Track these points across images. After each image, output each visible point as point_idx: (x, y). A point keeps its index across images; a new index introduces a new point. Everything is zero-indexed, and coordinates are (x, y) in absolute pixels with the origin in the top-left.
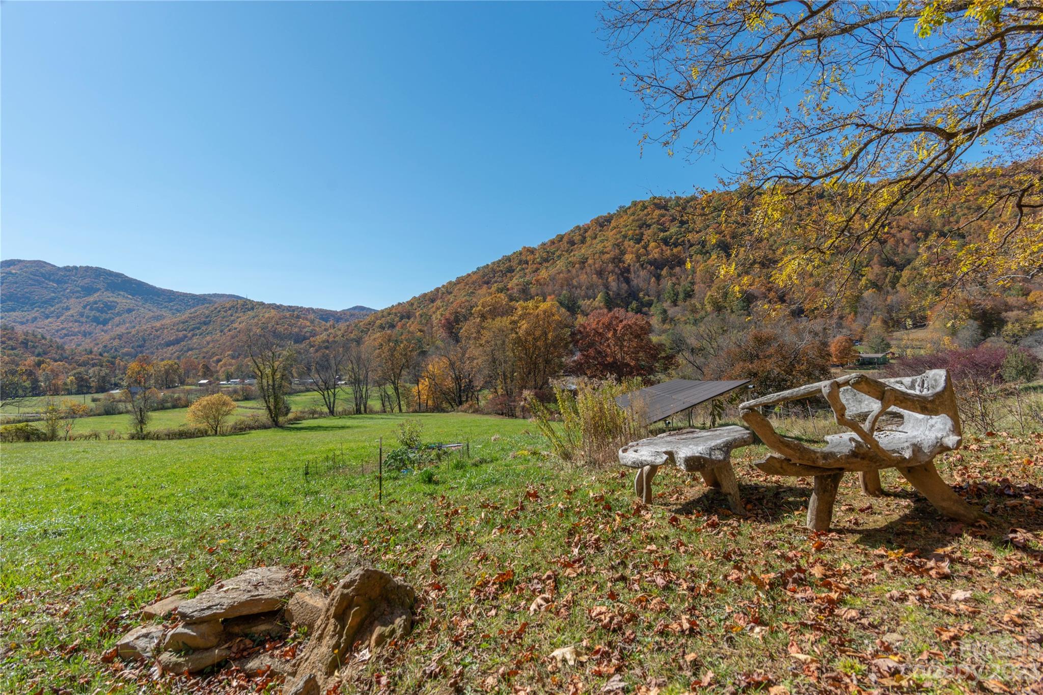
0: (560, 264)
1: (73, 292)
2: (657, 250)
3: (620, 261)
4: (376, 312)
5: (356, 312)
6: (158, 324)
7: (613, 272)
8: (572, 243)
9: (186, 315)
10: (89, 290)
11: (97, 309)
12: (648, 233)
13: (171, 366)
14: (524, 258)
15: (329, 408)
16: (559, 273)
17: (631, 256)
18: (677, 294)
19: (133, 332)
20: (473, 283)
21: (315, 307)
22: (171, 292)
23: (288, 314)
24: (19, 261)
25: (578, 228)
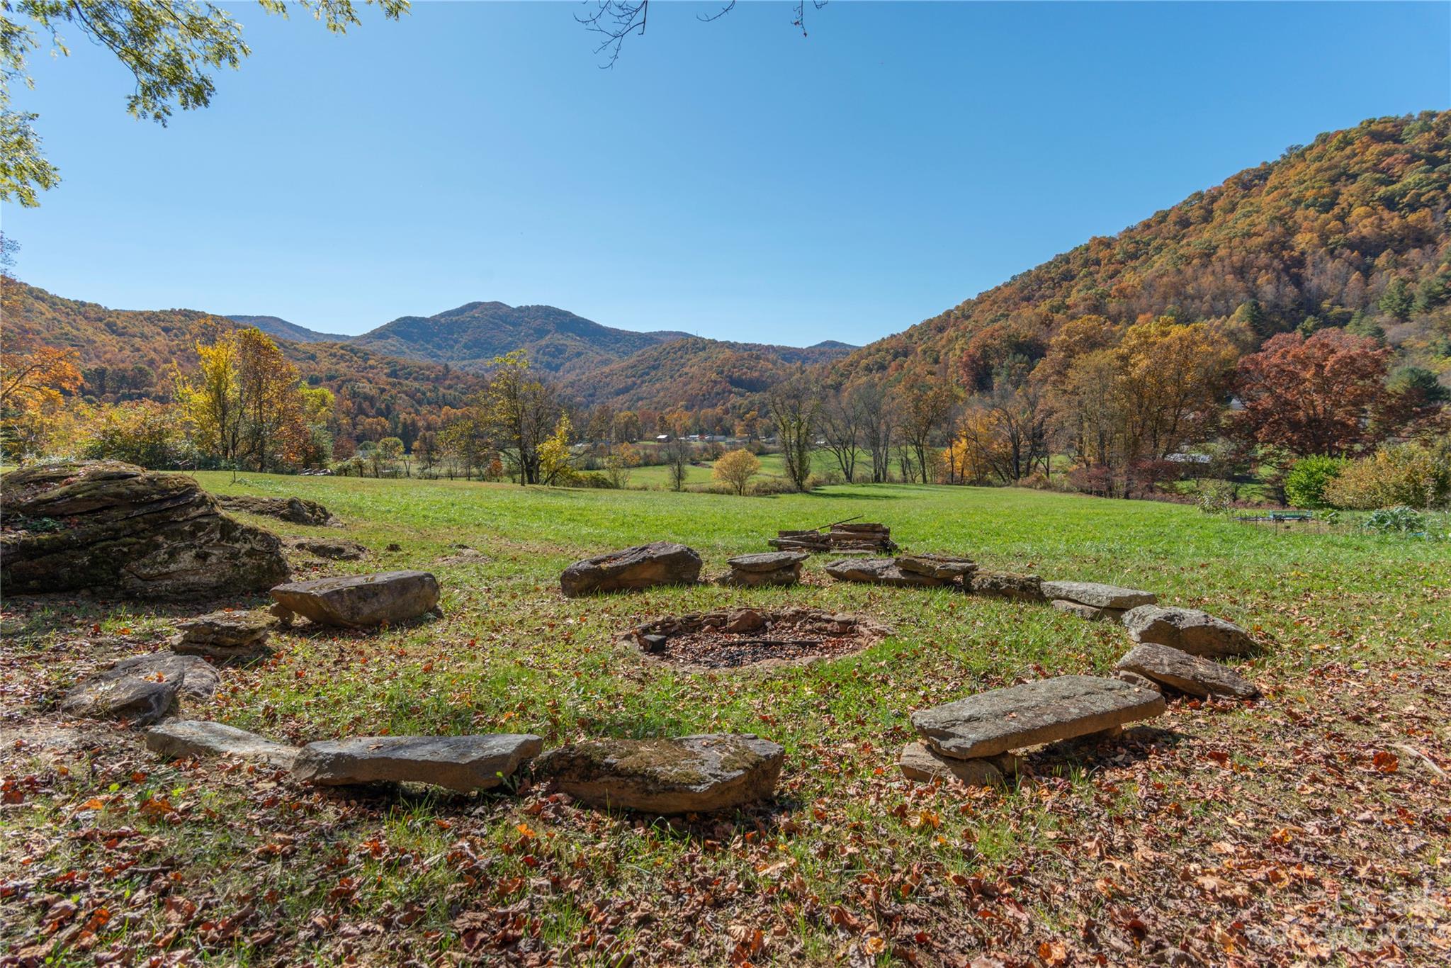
0: (1161, 262)
1: (527, 335)
2: (1367, 221)
3: (1284, 246)
4: (859, 349)
5: (826, 349)
6: (607, 370)
7: (1267, 267)
8: (1185, 223)
9: (633, 359)
10: (541, 333)
11: (549, 354)
12: (1349, 192)
13: (630, 418)
14: (1092, 255)
15: (846, 473)
16: (1161, 276)
17: (1308, 236)
18: (1410, 300)
19: (584, 378)
20: (1006, 300)
21: (775, 344)
22: (617, 331)
23: (746, 354)
24: (480, 303)
25: (1199, 196)
